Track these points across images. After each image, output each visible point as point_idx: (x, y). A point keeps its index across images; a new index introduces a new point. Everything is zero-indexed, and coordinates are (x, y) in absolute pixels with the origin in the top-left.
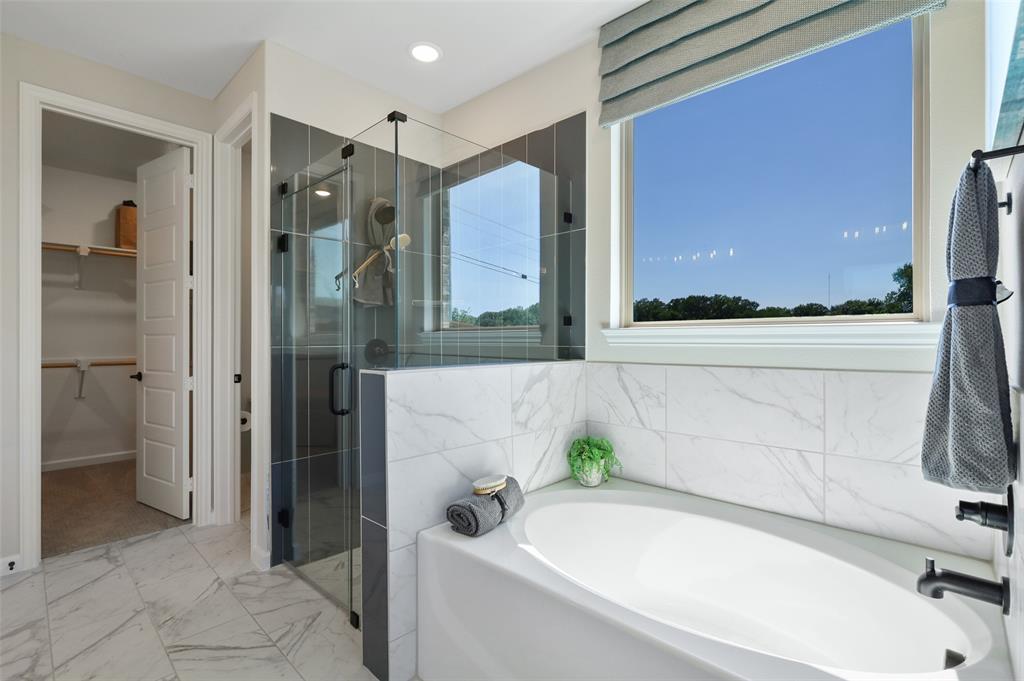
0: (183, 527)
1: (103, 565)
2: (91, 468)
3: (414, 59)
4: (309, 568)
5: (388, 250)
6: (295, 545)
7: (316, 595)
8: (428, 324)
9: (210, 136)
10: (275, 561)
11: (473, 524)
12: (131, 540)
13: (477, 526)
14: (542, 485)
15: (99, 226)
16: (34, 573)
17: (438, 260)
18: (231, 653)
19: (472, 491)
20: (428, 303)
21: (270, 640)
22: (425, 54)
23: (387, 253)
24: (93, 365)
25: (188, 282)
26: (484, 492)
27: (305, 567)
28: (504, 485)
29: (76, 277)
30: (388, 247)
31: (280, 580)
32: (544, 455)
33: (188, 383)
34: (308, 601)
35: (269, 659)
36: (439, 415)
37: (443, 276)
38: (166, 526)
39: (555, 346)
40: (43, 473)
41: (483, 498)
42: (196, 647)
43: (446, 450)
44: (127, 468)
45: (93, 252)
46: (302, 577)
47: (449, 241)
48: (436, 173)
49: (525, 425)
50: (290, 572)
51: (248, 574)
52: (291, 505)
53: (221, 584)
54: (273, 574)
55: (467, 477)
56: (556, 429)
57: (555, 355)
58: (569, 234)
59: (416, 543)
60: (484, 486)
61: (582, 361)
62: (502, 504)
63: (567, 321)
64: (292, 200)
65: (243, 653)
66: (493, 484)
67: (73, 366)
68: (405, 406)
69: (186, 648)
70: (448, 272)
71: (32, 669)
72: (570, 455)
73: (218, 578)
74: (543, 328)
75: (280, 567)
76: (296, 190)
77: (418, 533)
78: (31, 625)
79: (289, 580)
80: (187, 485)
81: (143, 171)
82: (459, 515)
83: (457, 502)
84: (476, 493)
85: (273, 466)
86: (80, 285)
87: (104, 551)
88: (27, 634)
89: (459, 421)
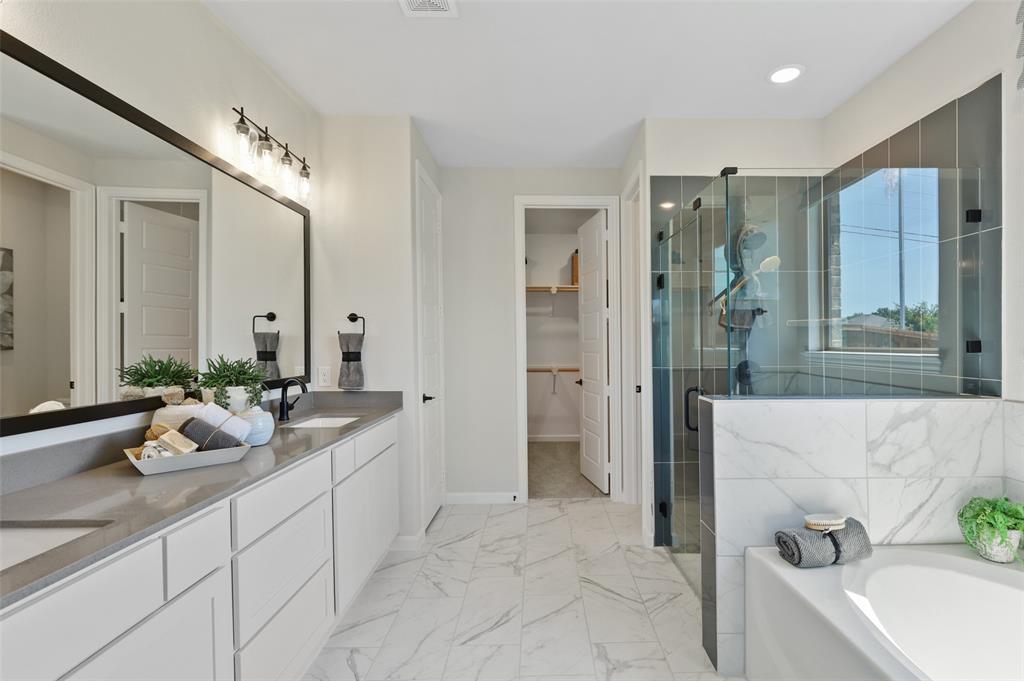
0: (605, 499)
1: (555, 512)
2: (560, 443)
3: (773, 83)
4: (680, 556)
5: (757, 275)
6: (673, 534)
7: (683, 580)
8: (813, 342)
9: (618, 198)
10: (658, 542)
11: (796, 553)
12: (574, 499)
13: (800, 558)
14: (915, 541)
15: (563, 270)
16: (524, 507)
17: (826, 275)
18: (616, 597)
19: (803, 525)
20: (813, 322)
21: (641, 598)
22: (785, 76)
23: (756, 278)
24: (560, 370)
25: (607, 313)
26: (814, 527)
27: (679, 555)
28: (843, 526)
29: (551, 309)
30: (757, 272)
31: (660, 559)
32: (920, 507)
33: (607, 391)
34: (675, 582)
35: (638, 611)
36: (769, 444)
37: (833, 290)
38: (594, 496)
39: (958, 377)
40: (529, 443)
41: (812, 533)
42: (595, 584)
43: (777, 478)
44: (574, 447)
45: (559, 290)
46: (674, 561)
47: (839, 250)
48: (815, 182)
49: (889, 468)
50: (667, 555)
51: (638, 546)
52: (669, 500)
53: (619, 547)
54: (656, 552)
55: (802, 508)
56: (942, 480)
57: (958, 388)
58: (977, 235)
59: (744, 556)
60: (816, 522)
61: (997, 400)
62: (836, 545)
63: (974, 346)
64: (668, 245)
65: (621, 599)
66: (827, 522)
67: (550, 371)
68: (732, 432)
69: (590, 582)
70: (838, 284)
71: (517, 561)
72: (961, 515)
73: (618, 543)
74: (943, 354)
75: (661, 549)
76: (671, 234)
77: (745, 548)
78: (519, 536)
79: (664, 560)
80: (608, 468)
81: (580, 229)
82: (785, 542)
83: (784, 531)
84: (807, 527)
85: (655, 465)
86: (553, 314)
87: (557, 503)
88: (516, 541)
89: (794, 453)
